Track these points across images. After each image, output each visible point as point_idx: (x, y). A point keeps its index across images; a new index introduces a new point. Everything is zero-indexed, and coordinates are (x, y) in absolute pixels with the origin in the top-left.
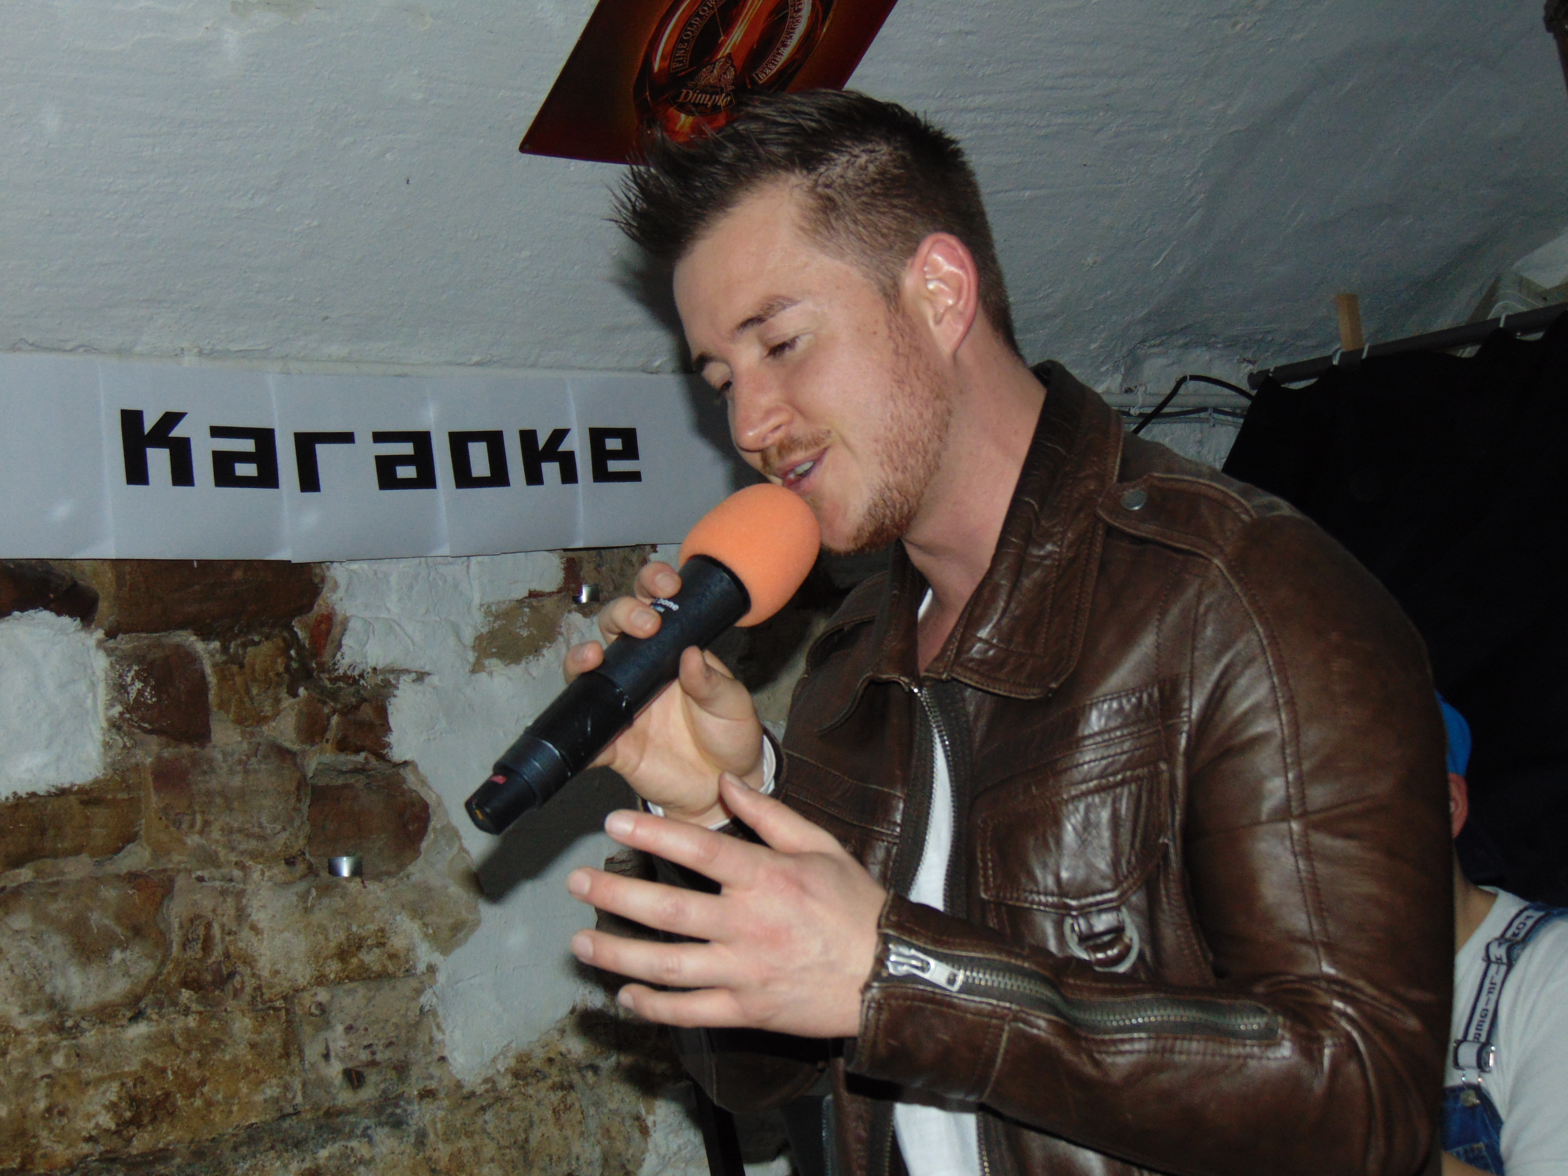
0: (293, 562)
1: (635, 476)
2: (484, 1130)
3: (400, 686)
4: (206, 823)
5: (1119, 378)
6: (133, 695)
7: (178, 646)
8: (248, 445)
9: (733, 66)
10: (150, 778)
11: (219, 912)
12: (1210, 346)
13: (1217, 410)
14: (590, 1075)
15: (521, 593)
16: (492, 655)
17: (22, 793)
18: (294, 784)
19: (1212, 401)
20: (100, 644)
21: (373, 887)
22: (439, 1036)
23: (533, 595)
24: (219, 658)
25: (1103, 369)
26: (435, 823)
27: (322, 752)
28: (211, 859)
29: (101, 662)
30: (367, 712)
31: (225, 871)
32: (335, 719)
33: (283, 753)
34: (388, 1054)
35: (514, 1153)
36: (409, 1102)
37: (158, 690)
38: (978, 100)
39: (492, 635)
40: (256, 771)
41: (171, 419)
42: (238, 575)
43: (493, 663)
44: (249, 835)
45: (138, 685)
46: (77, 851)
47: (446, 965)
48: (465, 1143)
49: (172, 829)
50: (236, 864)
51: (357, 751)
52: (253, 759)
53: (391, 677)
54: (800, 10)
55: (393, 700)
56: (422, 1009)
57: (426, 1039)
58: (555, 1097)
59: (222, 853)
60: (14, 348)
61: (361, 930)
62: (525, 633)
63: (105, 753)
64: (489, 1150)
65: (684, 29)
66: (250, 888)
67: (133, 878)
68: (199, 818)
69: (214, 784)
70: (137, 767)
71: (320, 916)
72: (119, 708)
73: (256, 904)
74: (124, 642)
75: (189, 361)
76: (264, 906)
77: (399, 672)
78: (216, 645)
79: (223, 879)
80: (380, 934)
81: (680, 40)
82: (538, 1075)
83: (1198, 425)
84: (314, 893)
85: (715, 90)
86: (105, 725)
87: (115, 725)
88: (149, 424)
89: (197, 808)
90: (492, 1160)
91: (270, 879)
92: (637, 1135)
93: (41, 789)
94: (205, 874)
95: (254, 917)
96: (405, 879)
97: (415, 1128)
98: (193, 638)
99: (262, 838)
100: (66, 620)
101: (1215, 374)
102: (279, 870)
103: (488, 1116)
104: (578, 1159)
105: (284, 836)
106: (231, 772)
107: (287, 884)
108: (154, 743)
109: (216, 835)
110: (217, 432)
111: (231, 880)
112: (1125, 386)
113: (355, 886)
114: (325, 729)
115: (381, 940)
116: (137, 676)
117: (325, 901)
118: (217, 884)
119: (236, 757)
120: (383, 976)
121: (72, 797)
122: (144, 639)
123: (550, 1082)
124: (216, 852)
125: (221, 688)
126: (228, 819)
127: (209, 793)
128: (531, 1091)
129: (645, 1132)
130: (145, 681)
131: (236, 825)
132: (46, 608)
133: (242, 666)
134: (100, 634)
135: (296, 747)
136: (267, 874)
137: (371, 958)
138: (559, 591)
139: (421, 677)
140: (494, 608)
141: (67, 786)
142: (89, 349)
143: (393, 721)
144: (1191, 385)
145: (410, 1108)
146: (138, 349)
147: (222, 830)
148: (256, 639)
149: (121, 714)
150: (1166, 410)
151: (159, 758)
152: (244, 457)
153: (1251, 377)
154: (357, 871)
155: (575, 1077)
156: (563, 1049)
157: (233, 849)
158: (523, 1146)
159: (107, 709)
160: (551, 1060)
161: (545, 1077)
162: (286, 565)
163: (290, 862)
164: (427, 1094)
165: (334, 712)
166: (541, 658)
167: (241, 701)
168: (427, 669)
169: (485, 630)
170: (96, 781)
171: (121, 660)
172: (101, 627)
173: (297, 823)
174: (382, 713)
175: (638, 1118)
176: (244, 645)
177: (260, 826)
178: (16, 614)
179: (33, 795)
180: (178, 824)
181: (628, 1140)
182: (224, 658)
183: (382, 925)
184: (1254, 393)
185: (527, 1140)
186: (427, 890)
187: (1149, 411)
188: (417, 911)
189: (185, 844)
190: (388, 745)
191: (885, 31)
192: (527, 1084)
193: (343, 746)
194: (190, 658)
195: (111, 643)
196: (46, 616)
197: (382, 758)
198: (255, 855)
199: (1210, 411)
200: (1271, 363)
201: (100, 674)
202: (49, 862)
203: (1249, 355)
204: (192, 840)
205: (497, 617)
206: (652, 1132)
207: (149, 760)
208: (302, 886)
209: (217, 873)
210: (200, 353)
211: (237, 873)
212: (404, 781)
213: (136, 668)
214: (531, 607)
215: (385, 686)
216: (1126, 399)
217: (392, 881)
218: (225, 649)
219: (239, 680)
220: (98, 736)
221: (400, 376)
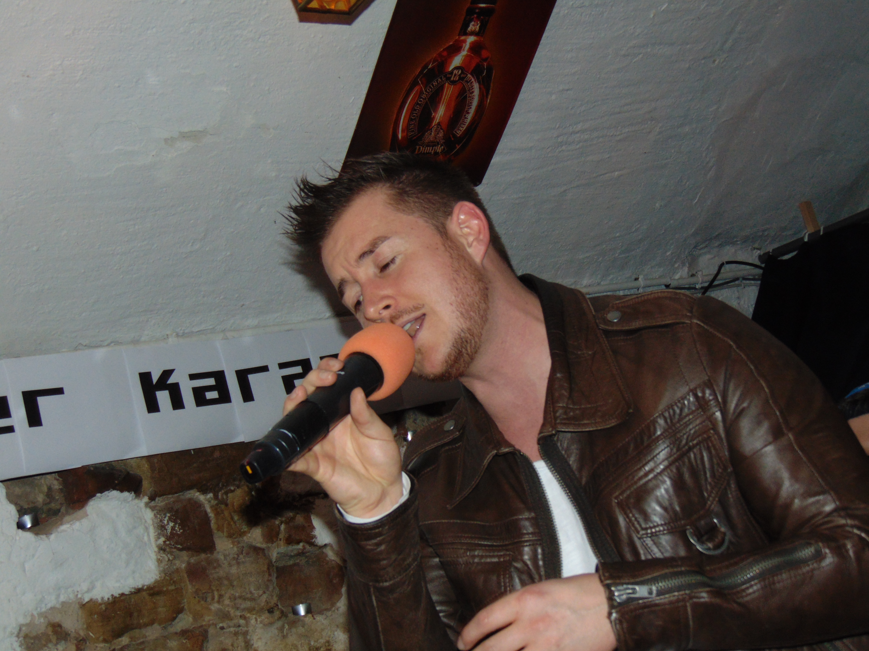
0: (246, 442)
4: (221, 596)
5: (686, 269)
6: (169, 530)
7: (190, 499)
8: (211, 382)
9: (441, 129)
10: (186, 576)
11: (235, 645)
12: (734, 243)
13: (744, 279)
17: (116, 595)
18: (266, 566)
19: (740, 274)
20: (147, 505)
21: (319, 618)
24: (214, 502)
25: (676, 266)
27: (278, 546)
28: (226, 616)
29: (149, 515)
30: (300, 520)
31: (235, 621)
32: (283, 527)
33: (256, 550)
37: (183, 525)
38: (579, 127)
40: (243, 562)
41: (167, 374)
42: (217, 454)
44: (245, 599)
45: (171, 524)
46: (152, 623)
49: (202, 602)
50: (241, 616)
51: (298, 543)
52: (241, 556)
54: (473, 92)
55: (313, 511)
59: (232, 611)
60: (76, 349)
61: (316, 644)
63: (159, 566)
65: (411, 113)
66: (251, 629)
67: (184, 633)
68: (216, 594)
69: (221, 573)
70: (177, 570)
71: (292, 639)
72: (162, 539)
73: (255, 638)
74: (160, 502)
75: (172, 340)
76: (260, 638)
78: (210, 495)
79: (235, 626)
80: (327, 644)
81: (410, 120)
83: (735, 289)
84: (287, 626)
85: (433, 144)
86: (156, 549)
87: (162, 549)
88: (155, 378)
89: (214, 588)
91: (261, 622)
93: (127, 591)
94: (224, 625)
95: (255, 646)
96: (336, 611)
98: (198, 494)
99: (253, 599)
100: (126, 494)
101: (740, 259)
102: (265, 617)
105: (265, 597)
106: (230, 565)
107: (271, 624)
108: (185, 555)
109: (227, 602)
110: (193, 377)
111: (239, 626)
112: (690, 273)
113: (309, 619)
114: (278, 533)
115: (328, 647)
116: (170, 519)
117: (294, 630)
118: (232, 629)
119: (231, 556)
121: (144, 593)
122: (171, 498)
124: (228, 612)
125: (217, 519)
126: (232, 592)
127: (220, 579)
130: (175, 521)
131: (237, 595)
132: (114, 489)
133: (227, 505)
134: (146, 499)
135: (264, 546)
136: (259, 620)
141: (140, 586)
142: (117, 343)
143: (315, 523)
144: (727, 267)
146: (143, 339)
147: (230, 598)
148: (232, 488)
149: (164, 542)
150: (716, 283)
151: (189, 563)
152: (210, 388)
153: (760, 257)
154: (308, 611)
157: (238, 609)
159: (156, 540)
162: (242, 443)
163: (271, 611)
165: (282, 523)
167: (229, 524)
170: (156, 582)
171: (159, 512)
172: (146, 495)
173: (270, 589)
174: (308, 519)
176: (226, 493)
177: (251, 593)
178: (98, 495)
179: (123, 594)
180: (205, 599)
182: (216, 502)
183: (327, 639)
184: (763, 265)
187: (706, 285)
189: (210, 609)
190: (314, 537)
191: (522, 96)
193: (289, 541)
194: (197, 505)
195: (153, 504)
196: (115, 493)
197: (312, 544)
198: (251, 610)
199: (741, 279)
200: (770, 249)
201: (150, 522)
202: (137, 631)
203: (756, 245)
204: (215, 607)
207: (184, 566)
208: (279, 624)
209: (231, 623)
210: (178, 335)
211: (242, 622)
212: (327, 556)
213: (168, 515)
216: (692, 280)
217: (329, 613)
218: (216, 497)
219: (226, 513)
220: (153, 556)
221: (288, 331)
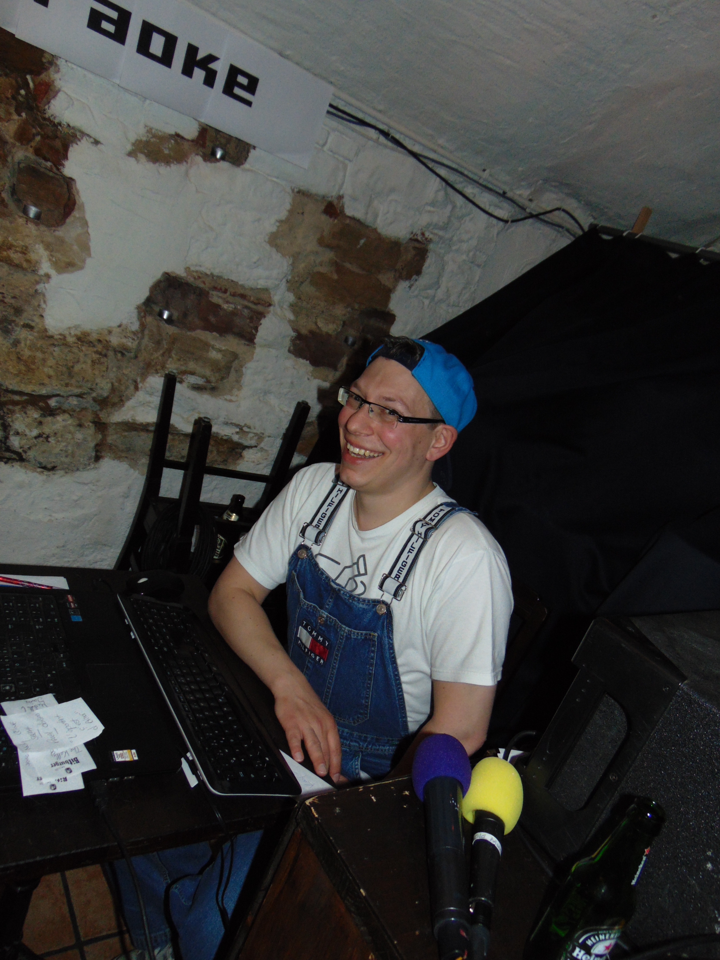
1: (249, 103)
2: (52, 354)
3: (82, 141)
5: (529, 192)
12: (579, 201)
14: (119, 355)
15: (172, 131)
16: (142, 152)
19: (568, 226)
22: (44, 306)
23: (178, 135)
25: (523, 183)
26: (76, 213)
27: (26, 150)
30: (58, 144)
32: (38, 138)
34: (13, 301)
35: (64, 369)
36: (17, 325)
39: (147, 143)
43: (142, 157)
47: (56, 279)
48: (39, 355)
51: (46, 160)
53: (78, 134)
55: (75, 145)
56: (36, 291)
57: (36, 304)
58: (95, 356)
61: (13, 241)
62: (166, 152)
64: (51, 362)
77: (83, 134)
80: (24, 248)
82: (91, 344)
83: (556, 232)
90: (51, 367)
92: (132, 387)
96: (52, 231)
97: (14, 337)
101: (576, 215)
103: (56, 349)
104: (97, 384)
112: (531, 197)
113: (21, 221)
114: (31, 140)
115: (25, 251)
120: (18, 267)
123: (95, 349)
128: (83, 348)
129: (137, 388)
135: (11, 140)
137: (16, 257)
138: (193, 141)
139: (96, 142)
140: (153, 131)
143: (70, 154)
144: (563, 214)
145: (16, 328)
150: (542, 217)
153: (590, 225)
154: (38, 217)
155: (111, 353)
156: (108, 339)
158: (70, 369)
160: (99, 341)
161: (94, 346)
164: (28, 327)
165: (38, 134)
166: (168, 167)
168: (101, 140)
169: (144, 139)
174: (66, 148)
175: (136, 382)
181: (127, 388)
183: (27, 245)
184: (587, 231)
185: (73, 367)
186: (62, 241)
187: (534, 213)
188: (48, 247)
190: (63, 165)
192: (83, 345)
193: (39, 153)
197: (59, 170)
199: (564, 229)
200: (602, 223)
203: (594, 214)
205: (154, 136)
206: (140, 389)
214: (176, 141)
215: (73, 136)
216: (527, 203)
217: (45, 229)
